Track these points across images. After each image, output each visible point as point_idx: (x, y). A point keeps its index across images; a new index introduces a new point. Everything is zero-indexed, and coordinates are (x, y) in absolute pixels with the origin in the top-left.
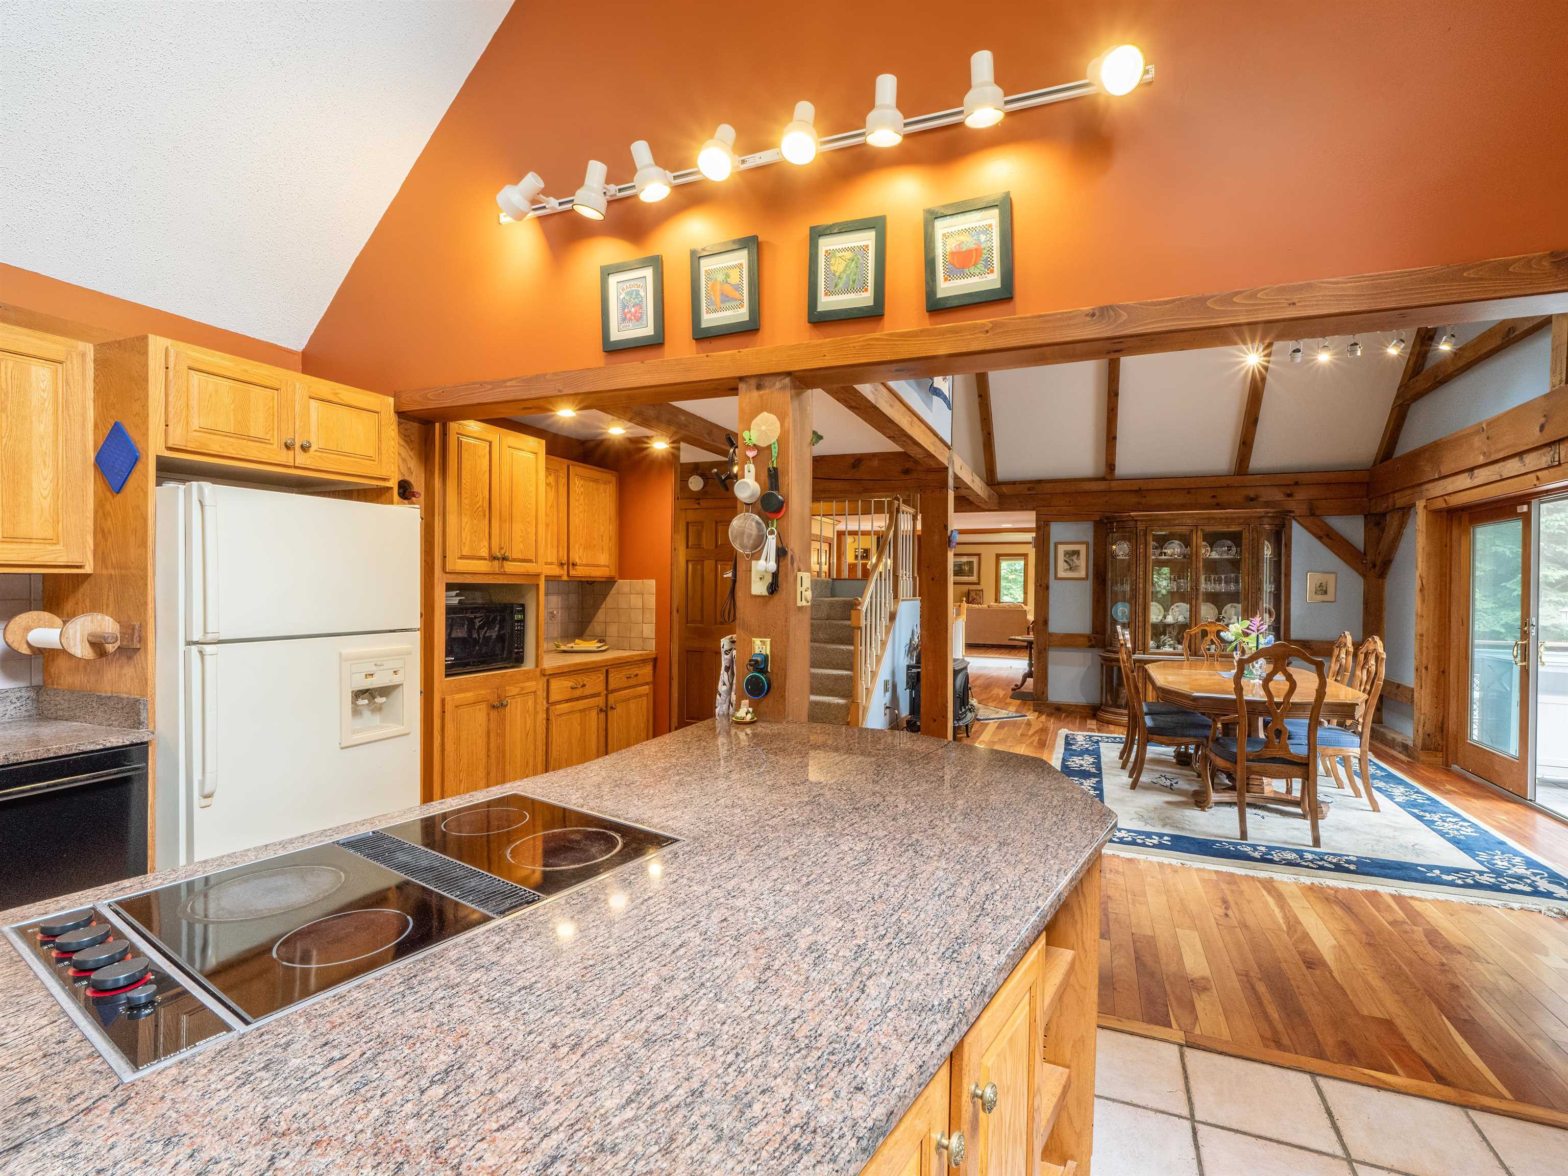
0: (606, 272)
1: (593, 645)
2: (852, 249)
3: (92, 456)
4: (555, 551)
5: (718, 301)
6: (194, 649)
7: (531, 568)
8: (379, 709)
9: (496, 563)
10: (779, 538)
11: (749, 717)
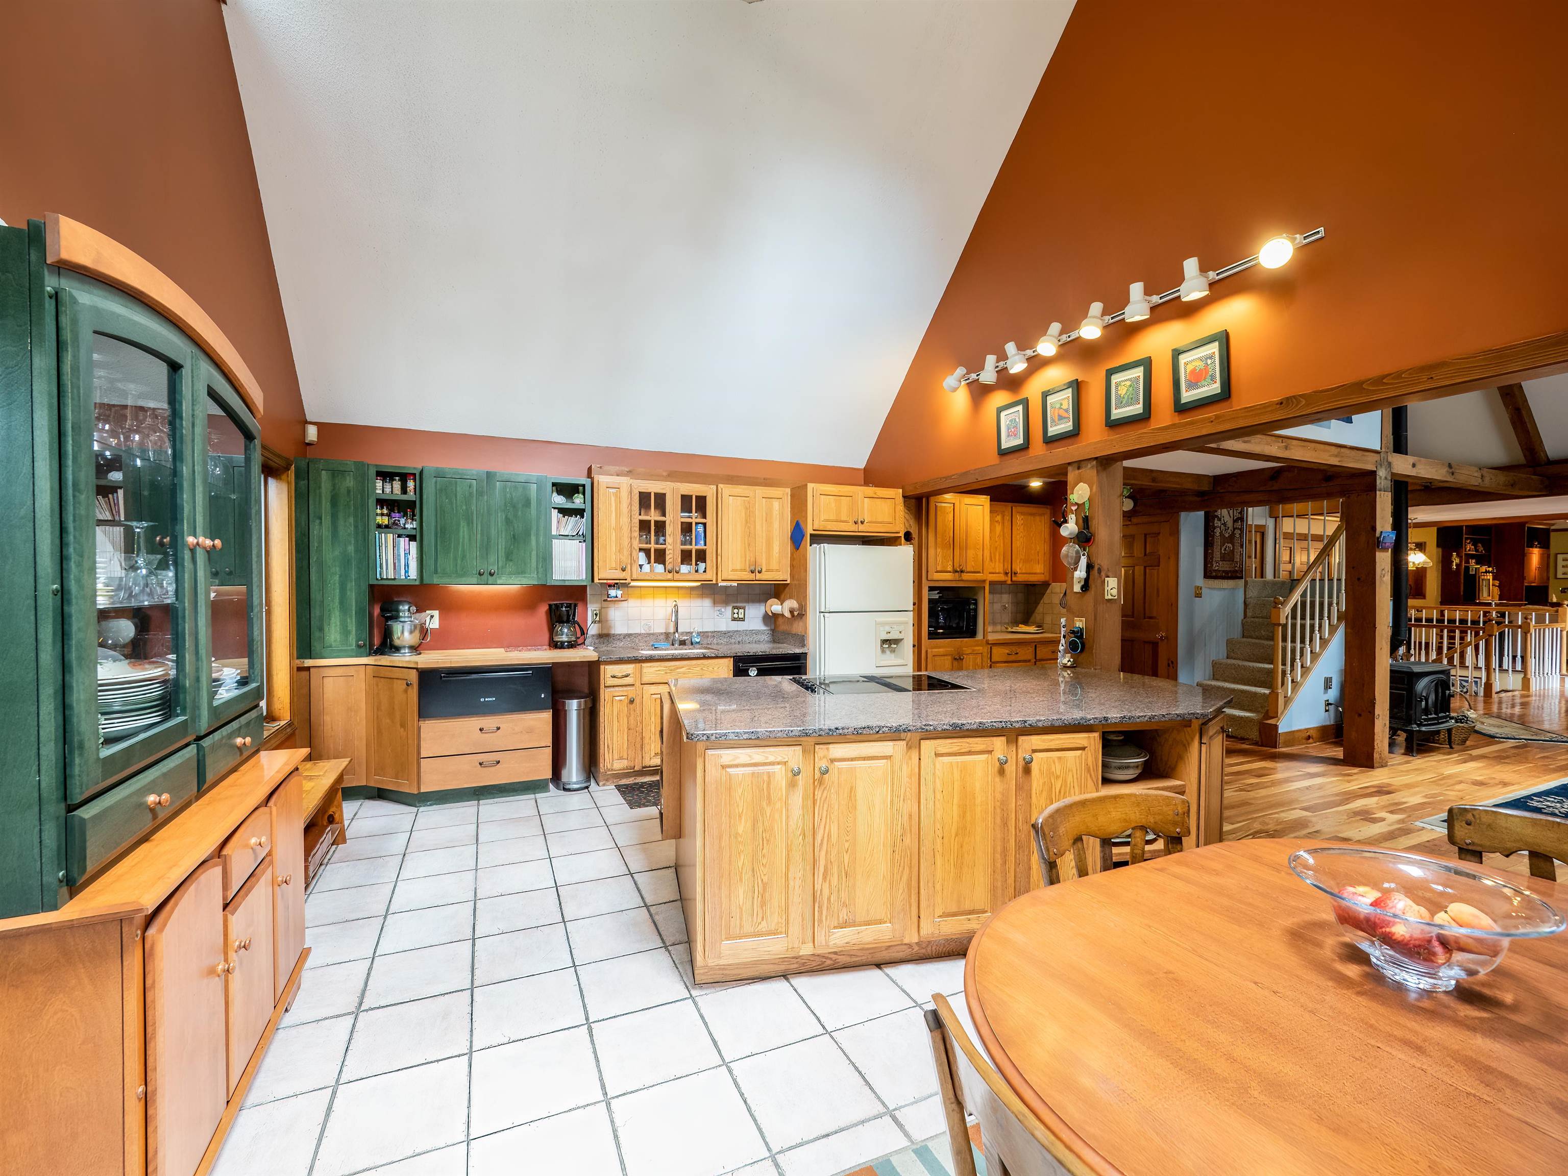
0: (1000, 410)
1: (1032, 629)
2: (1129, 380)
3: (790, 534)
4: (1002, 565)
5: (1057, 420)
6: (822, 614)
7: (979, 576)
8: (893, 651)
9: (957, 574)
10: (1089, 557)
11: (1069, 664)
